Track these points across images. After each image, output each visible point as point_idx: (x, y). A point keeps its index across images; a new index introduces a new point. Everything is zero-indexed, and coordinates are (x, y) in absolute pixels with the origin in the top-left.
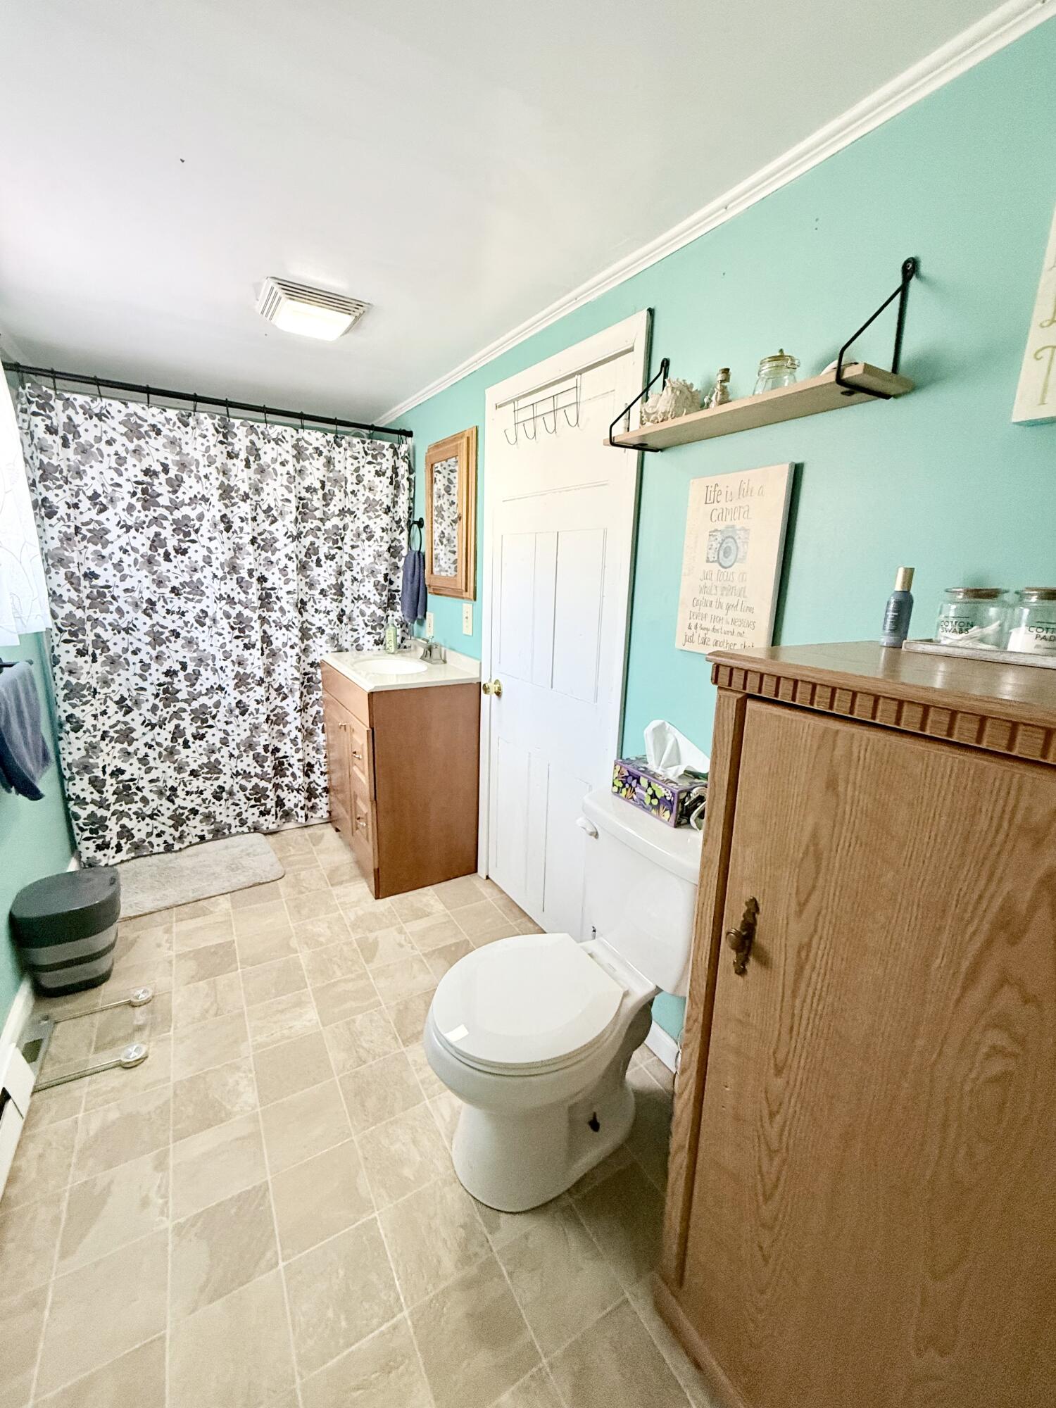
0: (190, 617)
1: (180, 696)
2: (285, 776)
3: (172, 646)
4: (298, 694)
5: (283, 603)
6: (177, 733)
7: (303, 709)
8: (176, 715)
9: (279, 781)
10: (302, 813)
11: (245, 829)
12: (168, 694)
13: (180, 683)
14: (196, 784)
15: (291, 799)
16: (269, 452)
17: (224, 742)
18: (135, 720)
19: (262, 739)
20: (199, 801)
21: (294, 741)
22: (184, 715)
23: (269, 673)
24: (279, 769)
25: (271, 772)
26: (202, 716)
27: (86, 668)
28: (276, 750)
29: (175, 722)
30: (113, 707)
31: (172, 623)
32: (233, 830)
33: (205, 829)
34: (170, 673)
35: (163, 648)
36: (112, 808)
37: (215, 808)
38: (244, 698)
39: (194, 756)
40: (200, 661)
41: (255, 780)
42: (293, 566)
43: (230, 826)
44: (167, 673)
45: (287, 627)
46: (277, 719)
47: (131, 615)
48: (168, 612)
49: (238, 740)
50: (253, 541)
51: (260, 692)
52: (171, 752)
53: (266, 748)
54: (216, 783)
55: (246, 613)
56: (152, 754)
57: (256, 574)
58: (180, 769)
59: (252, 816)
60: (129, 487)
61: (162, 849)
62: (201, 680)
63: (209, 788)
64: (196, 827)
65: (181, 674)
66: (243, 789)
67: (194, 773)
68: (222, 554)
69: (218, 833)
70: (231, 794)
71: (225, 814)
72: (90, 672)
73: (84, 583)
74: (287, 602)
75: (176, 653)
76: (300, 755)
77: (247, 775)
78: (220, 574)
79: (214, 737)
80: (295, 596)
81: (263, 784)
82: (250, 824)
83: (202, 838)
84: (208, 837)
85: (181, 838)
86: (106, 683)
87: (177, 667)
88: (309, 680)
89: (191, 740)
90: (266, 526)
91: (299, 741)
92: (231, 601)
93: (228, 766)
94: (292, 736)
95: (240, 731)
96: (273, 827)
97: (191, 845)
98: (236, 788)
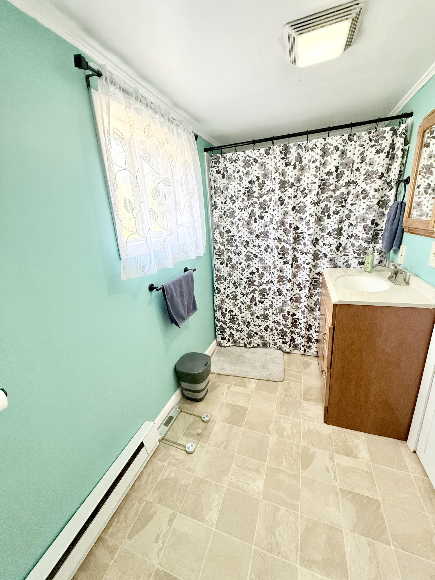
0: (262, 248)
1: (256, 283)
2: (297, 328)
3: (254, 261)
4: (307, 289)
5: (306, 241)
6: (253, 299)
7: (309, 297)
8: (253, 291)
9: (294, 329)
10: (303, 348)
11: (276, 347)
12: (251, 282)
13: (256, 278)
14: (258, 322)
15: (299, 340)
16: (307, 156)
17: (271, 306)
18: (239, 291)
19: (287, 309)
20: (258, 329)
21: (303, 312)
22: (256, 292)
23: (295, 276)
24: (295, 324)
25: (290, 325)
26: (263, 293)
27: (223, 269)
28: (294, 315)
29: (252, 294)
30: (232, 285)
31: (255, 251)
32: (271, 346)
33: (260, 342)
34: (252, 273)
35: (250, 262)
36: (228, 325)
37: (264, 334)
38: (281, 288)
39: (258, 310)
40: (265, 268)
41: (282, 327)
42: (312, 220)
43: (270, 344)
44: (251, 273)
45: (306, 253)
46: (296, 300)
47: (240, 248)
48: (254, 246)
49: (276, 307)
50: (294, 208)
51: (289, 286)
52: (250, 307)
53: (289, 313)
54: (266, 324)
55: (287, 246)
56: (243, 306)
57: (293, 226)
58: (252, 315)
59: (279, 342)
60: (243, 191)
61: (243, 345)
62: (264, 277)
63: (263, 325)
64: (256, 340)
65: (257, 274)
66: (277, 329)
67: (258, 317)
68: (278, 218)
69: (265, 345)
70: (272, 330)
71: (268, 337)
72: (225, 271)
73: (226, 235)
74: (307, 240)
75: (255, 264)
76: (305, 320)
77: (279, 324)
78: (276, 227)
79: (267, 303)
80: (312, 237)
81: (285, 329)
82: (278, 345)
83: (258, 345)
84: (261, 345)
85: (250, 343)
86: (230, 275)
87: (255, 271)
88: (315, 282)
89: (258, 303)
90: (301, 199)
91: (305, 313)
92: (280, 240)
93: (272, 318)
94: (302, 310)
95: (278, 302)
96: (288, 350)
97: (253, 347)
98: (274, 328)
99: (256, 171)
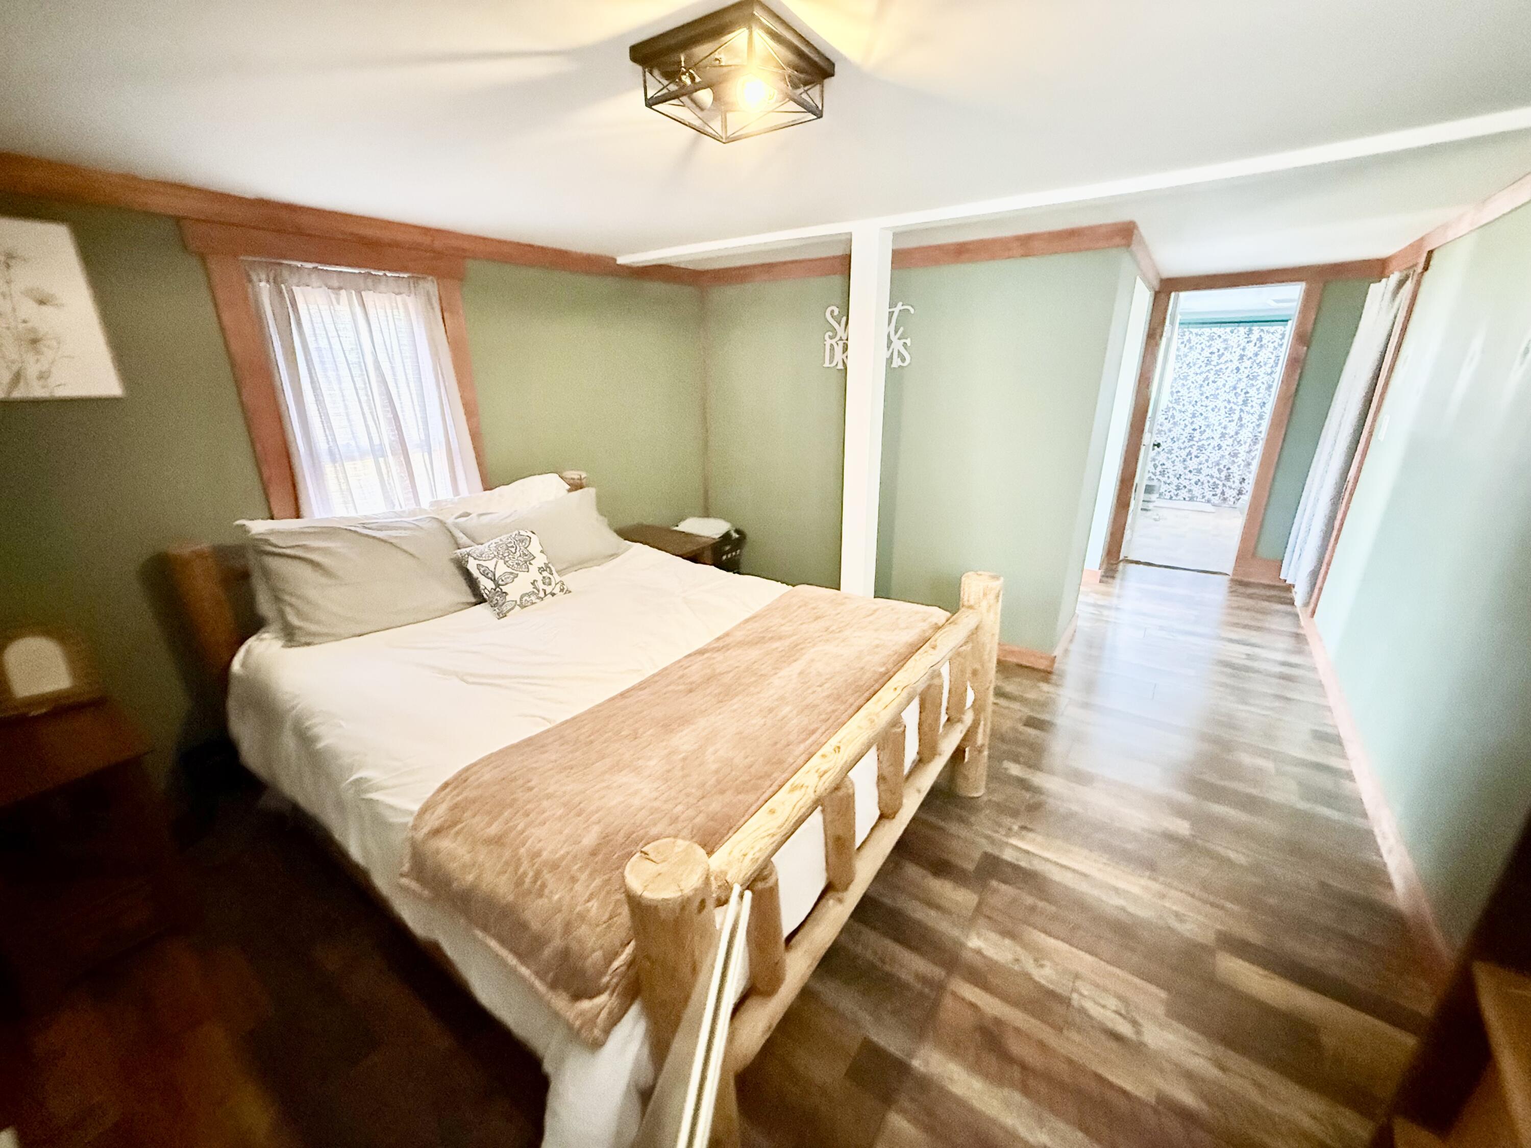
0: (1209, 408)
1: (1195, 439)
2: (1229, 481)
3: (1199, 419)
4: (1248, 444)
6: (1189, 453)
7: (1249, 452)
8: (1191, 446)
10: (1233, 500)
11: (1203, 500)
12: (1191, 438)
13: (1197, 435)
14: (1190, 476)
15: (1230, 493)
16: (1266, 338)
17: (1207, 461)
18: (1175, 446)
19: (1224, 462)
20: (1189, 483)
21: (1239, 466)
23: (1237, 433)
24: (1228, 478)
25: (1223, 478)
26: (1200, 448)
27: (1166, 424)
30: (1169, 440)
31: (1202, 410)
32: (1198, 500)
33: (1187, 495)
34: (1194, 430)
35: (1195, 420)
36: (1157, 477)
37: (1194, 488)
38: (1221, 443)
39: (1193, 464)
40: (1208, 426)
41: (1215, 480)
42: (1264, 387)
43: (1198, 497)
47: (1187, 406)
48: (1202, 406)
49: (1213, 460)
51: (1230, 441)
52: (1185, 460)
53: (1225, 466)
54: (1198, 478)
55: (1234, 407)
56: (1177, 460)
57: (1244, 391)
58: (1185, 468)
59: (1209, 495)
60: (1203, 359)
61: (1168, 497)
62: (1206, 433)
63: (1195, 479)
64: (1183, 493)
65: (1199, 430)
66: (1209, 482)
67: (1190, 471)
68: (1231, 382)
69: (1191, 499)
70: (1203, 483)
71: (1197, 490)
72: (1167, 426)
73: (1175, 394)
75: (1199, 422)
76: (1240, 473)
77: (1212, 477)
78: (1227, 391)
79: (1203, 458)
80: (1261, 400)
81: (1218, 482)
82: (1206, 498)
83: (1184, 499)
84: (1187, 499)
85: (1177, 495)
86: (1170, 431)
87: (1197, 427)
88: (1257, 439)
90: (1256, 370)
91: (1242, 466)
92: (1229, 402)
93: (1205, 471)
94: (1239, 464)
95: (1215, 456)
96: (1216, 502)
97: (1179, 500)
98: (1206, 482)
99: (1218, 344)
